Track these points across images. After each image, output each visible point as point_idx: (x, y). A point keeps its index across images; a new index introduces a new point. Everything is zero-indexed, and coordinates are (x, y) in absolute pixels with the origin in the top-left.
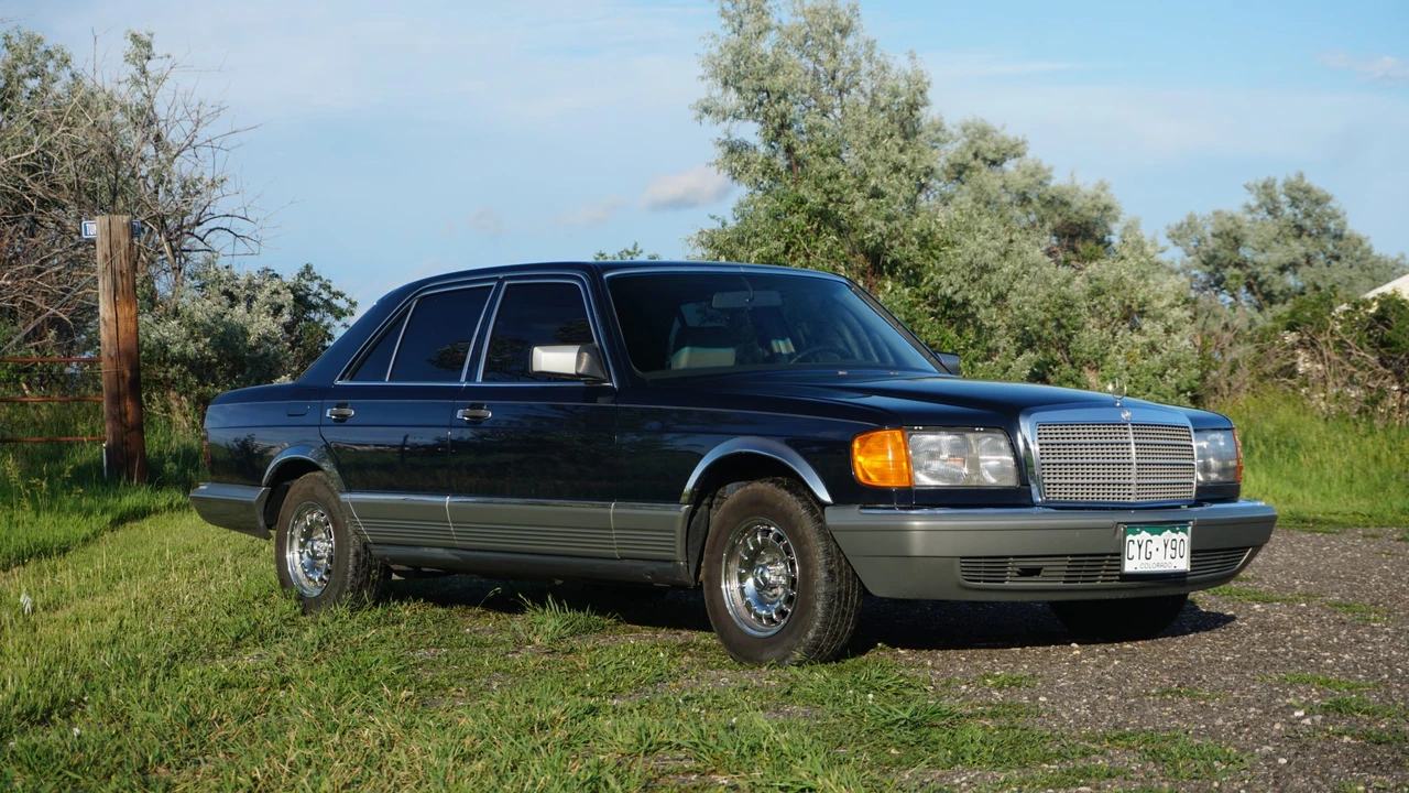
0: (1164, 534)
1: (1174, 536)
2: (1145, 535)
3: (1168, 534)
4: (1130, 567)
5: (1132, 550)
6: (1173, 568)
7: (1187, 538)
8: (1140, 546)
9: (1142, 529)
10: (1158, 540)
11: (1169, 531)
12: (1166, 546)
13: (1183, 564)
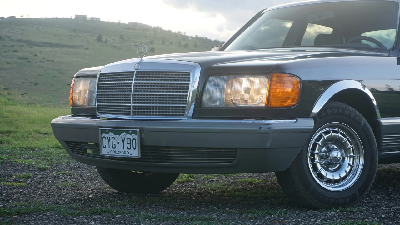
0: (122, 135)
1: (129, 136)
2: (111, 135)
3: (123, 135)
4: (105, 151)
5: (106, 142)
6: (129, 155)
7: (136, 137)
8: (109, 141)
9: (110, 131)
10: (118, 138)
11: (125, 133)
12: (123, 142)
13: (135, 153)
